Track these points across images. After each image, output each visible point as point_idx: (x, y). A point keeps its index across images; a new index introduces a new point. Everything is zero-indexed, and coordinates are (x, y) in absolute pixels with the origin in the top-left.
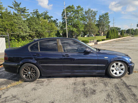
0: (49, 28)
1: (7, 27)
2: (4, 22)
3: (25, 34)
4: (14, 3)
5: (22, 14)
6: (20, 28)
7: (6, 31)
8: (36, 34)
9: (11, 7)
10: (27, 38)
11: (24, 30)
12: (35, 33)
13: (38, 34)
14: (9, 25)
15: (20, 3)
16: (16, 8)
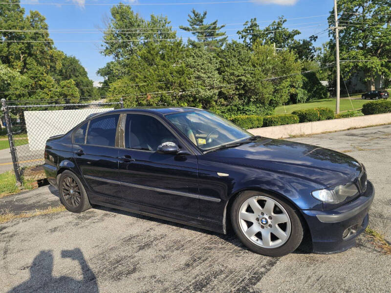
0: (273, 68)
1: (171, 79)
2: (165, 67)
3: (209, 93)
4: (193, 16)
5: (210, 39)
6: (199, 78)
7: (168, 88)
8: (236, 89)
9: (185, 29)
10: (216, 101)
11: (207, 81)
12: (234, 86)
13: (243, 88)
14: (175, 74)
15: (205, 14)
16: (196, 29)
